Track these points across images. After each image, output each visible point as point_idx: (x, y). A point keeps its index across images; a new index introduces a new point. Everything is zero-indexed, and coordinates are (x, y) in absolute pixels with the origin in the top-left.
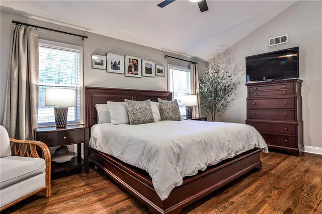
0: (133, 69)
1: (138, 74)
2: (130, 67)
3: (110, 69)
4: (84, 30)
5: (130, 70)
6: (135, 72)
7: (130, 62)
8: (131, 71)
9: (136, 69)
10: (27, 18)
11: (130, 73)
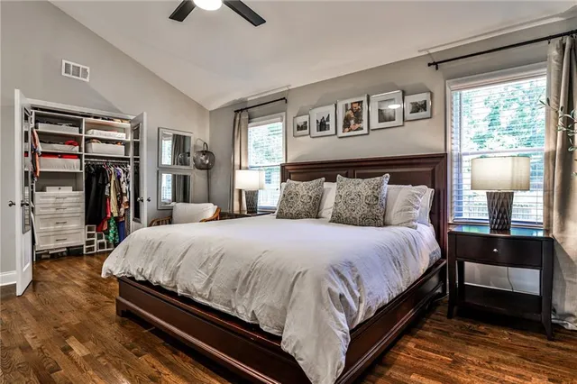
0: (352, 122)
1: (362, 129)
2: (347, 120)
3: (315, 132)
4: (287, 89)
5: (347, 124)
6: (357, 126)
7: (347, 110)
8: (349, 126)
9: (358, 120)
10: (246, 102)
11: (347, 129)
